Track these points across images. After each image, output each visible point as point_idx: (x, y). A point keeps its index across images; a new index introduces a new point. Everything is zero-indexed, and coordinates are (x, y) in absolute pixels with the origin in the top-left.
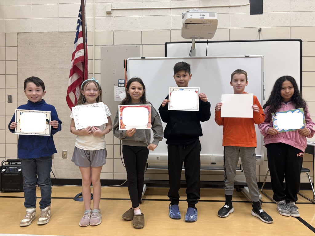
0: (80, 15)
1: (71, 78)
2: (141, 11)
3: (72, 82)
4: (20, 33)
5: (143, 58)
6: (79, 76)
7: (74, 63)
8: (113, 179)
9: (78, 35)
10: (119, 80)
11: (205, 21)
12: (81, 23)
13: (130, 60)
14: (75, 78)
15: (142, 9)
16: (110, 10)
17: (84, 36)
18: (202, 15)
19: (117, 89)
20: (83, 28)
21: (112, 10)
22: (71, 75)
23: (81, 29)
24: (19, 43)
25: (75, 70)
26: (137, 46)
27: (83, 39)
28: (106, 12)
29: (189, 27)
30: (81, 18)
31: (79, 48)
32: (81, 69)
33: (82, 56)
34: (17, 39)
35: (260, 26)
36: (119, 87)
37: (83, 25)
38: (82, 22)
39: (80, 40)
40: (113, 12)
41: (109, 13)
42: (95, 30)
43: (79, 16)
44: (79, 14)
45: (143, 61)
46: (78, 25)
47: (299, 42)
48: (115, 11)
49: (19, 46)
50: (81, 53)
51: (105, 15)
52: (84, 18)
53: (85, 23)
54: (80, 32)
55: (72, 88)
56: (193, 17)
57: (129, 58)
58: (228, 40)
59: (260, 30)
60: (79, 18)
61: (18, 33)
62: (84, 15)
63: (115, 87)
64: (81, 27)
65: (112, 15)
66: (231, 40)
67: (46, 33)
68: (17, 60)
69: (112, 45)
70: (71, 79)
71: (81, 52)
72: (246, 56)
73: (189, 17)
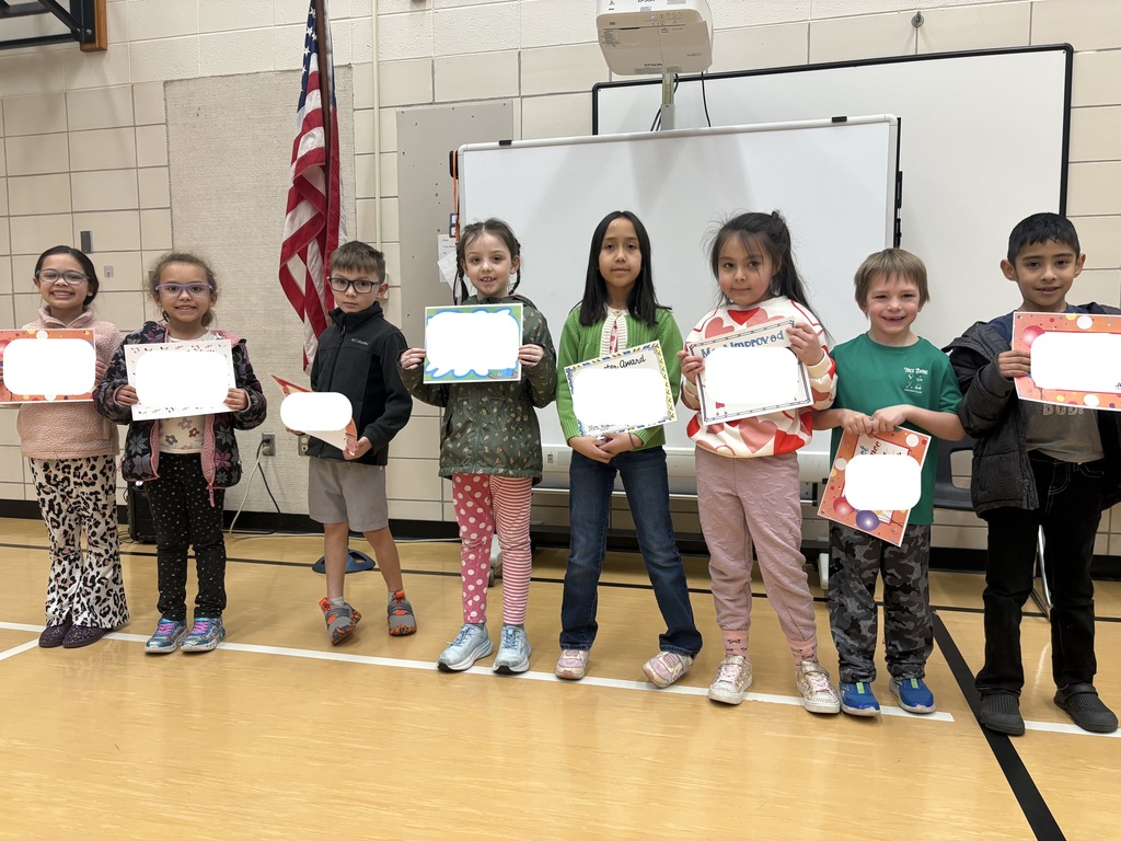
0: (312, 22)
1: (289, 215)
3: (296, 229)
4: (172, 81)
5: (505, 143)
6: (314, 209)
7: (297, 171)
8: (440, 520)
9: (308, 84)
10: (452, 215)
11: (656, 20)
12: (313, 46)
13: (465, 151)
14: (305, 214)
17: (324, 84)
19: (445, 243)
20: (322, 62)
22: (292, 206)
23: (314, 66)
24: (169, 111)
25: (301, 191)
26: (505, 101)
27: (319, 96)
29: (617, 38)
30: (316, 31)
31: (309, 124)
32: (321, 188)
33: (318, 150)
34: (165, 100)
35: (921, 5)
36: (451, 236)
37: (321, 52)
38: (317, 42)
39: (311, 100)
42: (378, 57)
43: (309, 26)
44: (310, 16)
45: (506, 152)
46: (307, 51)
47: (1062, 55)
49: (170, 122)
50: (315, 139)
51: (407, 5)
52: (324, 28)
53: (328, 43)
54: (314, 73)
55: (294, 246)
56: (619, 9)
57: (464, 146)
58: (805, 62)
59: (918, 21)
60: (310, 31)
61: (166, 83)
62: (324, 20)
63: (441, 237)
64: (314, 57)
65: (429, 5)
66: (813, 61)
67: (240, 77)
68: (168, 166)
69: (430, 103)
70: (292, 219)
71: (313, 136)
72: (835, 120)
73: (605, 11)
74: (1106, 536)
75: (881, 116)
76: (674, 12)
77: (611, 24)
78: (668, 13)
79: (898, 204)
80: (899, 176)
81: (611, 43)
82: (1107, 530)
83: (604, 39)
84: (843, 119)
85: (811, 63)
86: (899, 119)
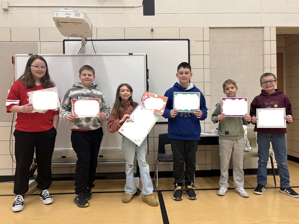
2: (38, 8)
8: (12, 175)
11: (71, 20)
15: (40, 7)
16: (6, 7)
18: (68, 14)
21: (9, 7)
26: (35, 42)
28: (3, 9)
35: (153, 26)
40: (10, 9)
41: (6, 10)
48: (12, 8)
51: (2, 11)
56: (60, 16)
58: (124, 38)
59: (152, 30)
65: (9, 12)
66: (126, 38)
69: (10, 42)
72: (130, 54)
73: (55, 16)
74: (205, 165)
75: (142, 54)
76: (77, 19)
77: (57, 20)
78: (75, 19)
79: (147, 78)
80: (147, 70)
81: (60, 26)
82: (205, 163)
83: (57, 25)
84: (132, 54)
85: (125, 39)
86: (146, 55)
